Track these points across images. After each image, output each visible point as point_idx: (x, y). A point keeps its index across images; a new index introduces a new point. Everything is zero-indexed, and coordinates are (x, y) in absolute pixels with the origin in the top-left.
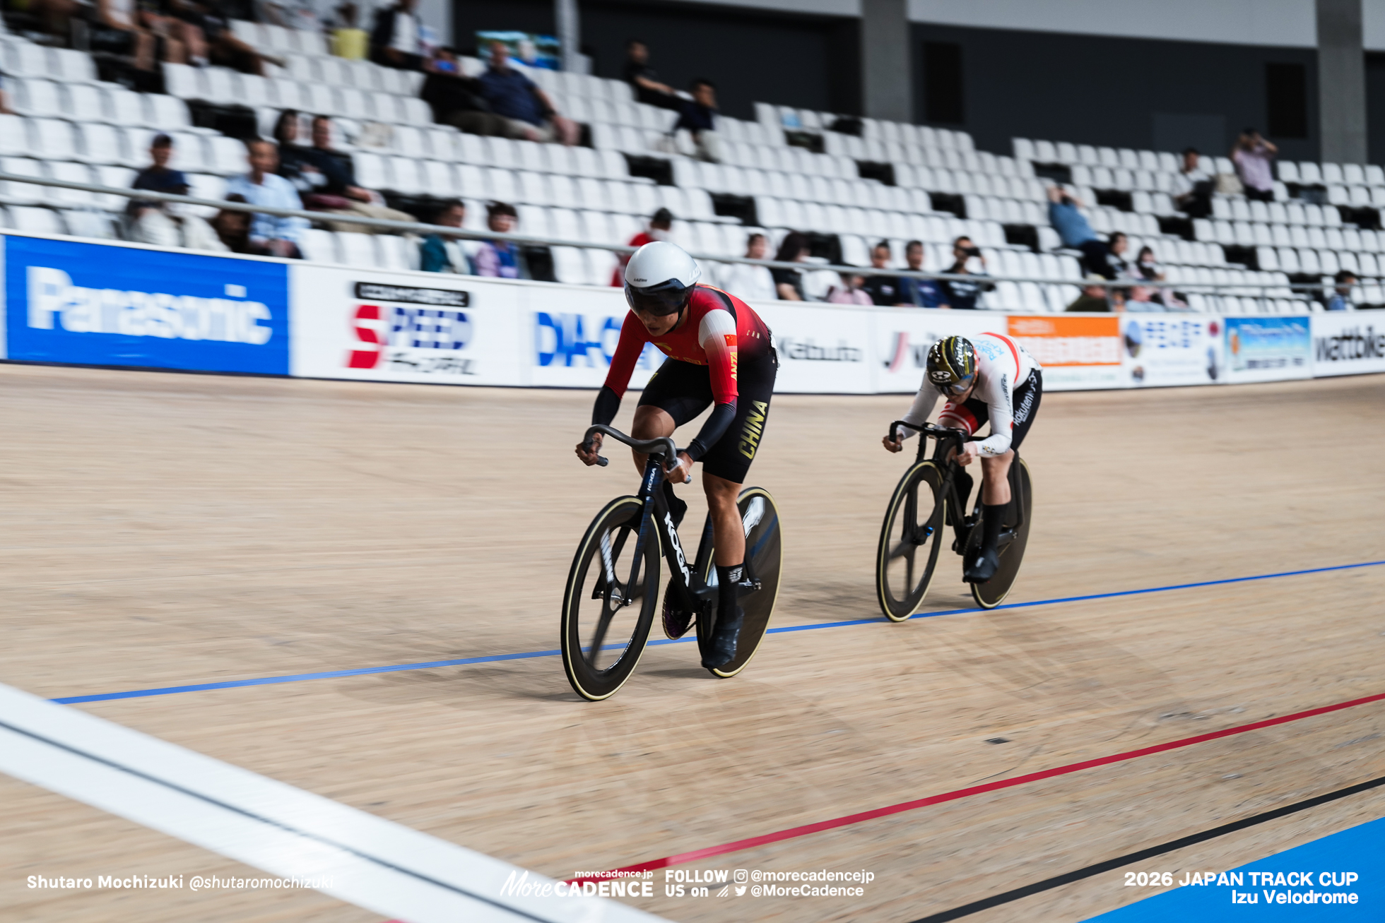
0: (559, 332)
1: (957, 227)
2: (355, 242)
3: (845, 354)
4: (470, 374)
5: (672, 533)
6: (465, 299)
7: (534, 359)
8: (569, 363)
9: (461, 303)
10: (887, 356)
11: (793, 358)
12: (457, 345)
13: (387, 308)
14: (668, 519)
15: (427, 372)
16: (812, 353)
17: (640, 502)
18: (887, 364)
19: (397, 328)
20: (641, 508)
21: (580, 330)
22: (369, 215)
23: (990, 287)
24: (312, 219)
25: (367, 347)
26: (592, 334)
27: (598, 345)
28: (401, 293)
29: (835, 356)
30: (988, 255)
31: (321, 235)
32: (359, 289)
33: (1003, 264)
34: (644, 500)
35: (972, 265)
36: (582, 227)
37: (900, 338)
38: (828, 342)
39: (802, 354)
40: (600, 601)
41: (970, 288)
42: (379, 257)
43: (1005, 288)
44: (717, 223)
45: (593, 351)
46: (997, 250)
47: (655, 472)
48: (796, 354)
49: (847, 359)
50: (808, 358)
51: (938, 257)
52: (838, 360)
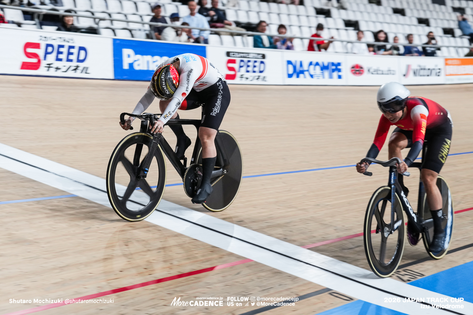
0: (295, 67)
1: (427, 30)
2: (227, 39)
3: (390, 72)
4: (265, 81)
5: (405, 199)
6: (264, 56)
7: (286, 76)
8: (298, 77)
9: (262, 58)
10: (404, 72)
11: (372, 74)
12: (261, 72)
13: (238, 60)
14: (402, 194)
15: (251, 80)
16: (379, 72)
17: (389, 188)
18: (404, 75)
19: (241, 67)
20: (391, 190)
21: (301, 65)
22: (230, 29)
23: (439, 49)
24: (212, 31)
25: (232, 73)
26: (305, 67)
27: (308, 71)
28: (242, 55)
29: (387, 73)
30: (438, 38)
31: (216, 36)
32: (228, 54)
33: (443, 41)
34: (391, 187)
35: (433, 42)
36: (301, 32)
37: (408, 67)
38: (384, 68)
39: (376, 73)
40: (380, 234)
41: (433, 49)
42: (235, 43)
43: (443, 49)
44: (346, 30)
45: (306, 73)
46: (441, 37)
47: (394, 174)
48: (374, 73)
49: (391, 74)
50: (378, 74)
51: (420, 40)
52: (388, 74)
